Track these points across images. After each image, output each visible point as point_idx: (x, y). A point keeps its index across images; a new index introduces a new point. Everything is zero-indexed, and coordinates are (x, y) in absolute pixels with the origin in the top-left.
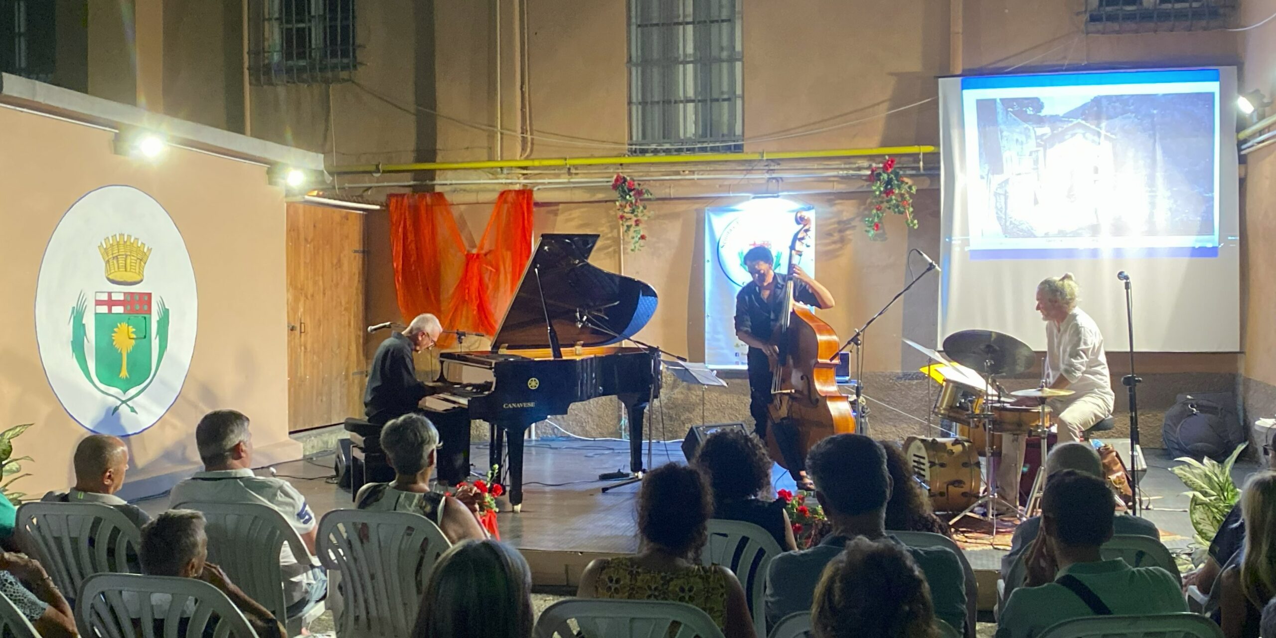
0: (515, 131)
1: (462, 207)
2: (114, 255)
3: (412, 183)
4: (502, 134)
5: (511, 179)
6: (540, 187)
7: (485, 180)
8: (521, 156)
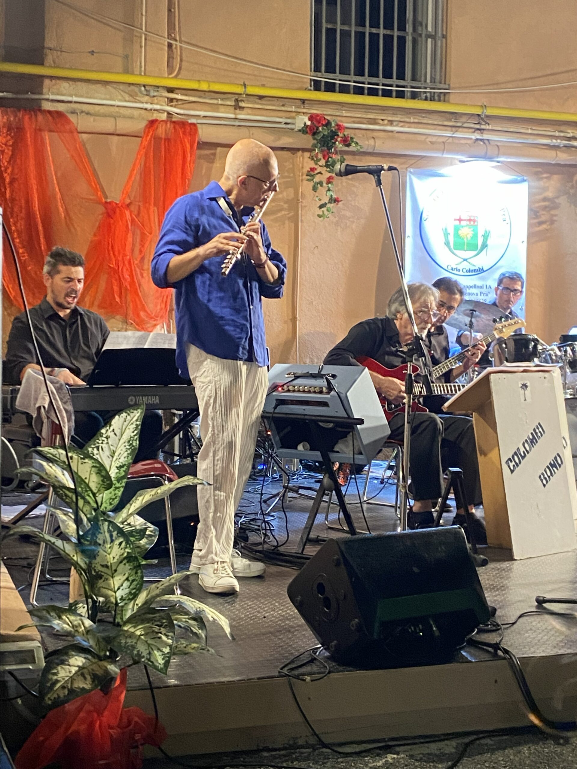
5: (158, 104)
7: (119, 102)
8: (169, 72)
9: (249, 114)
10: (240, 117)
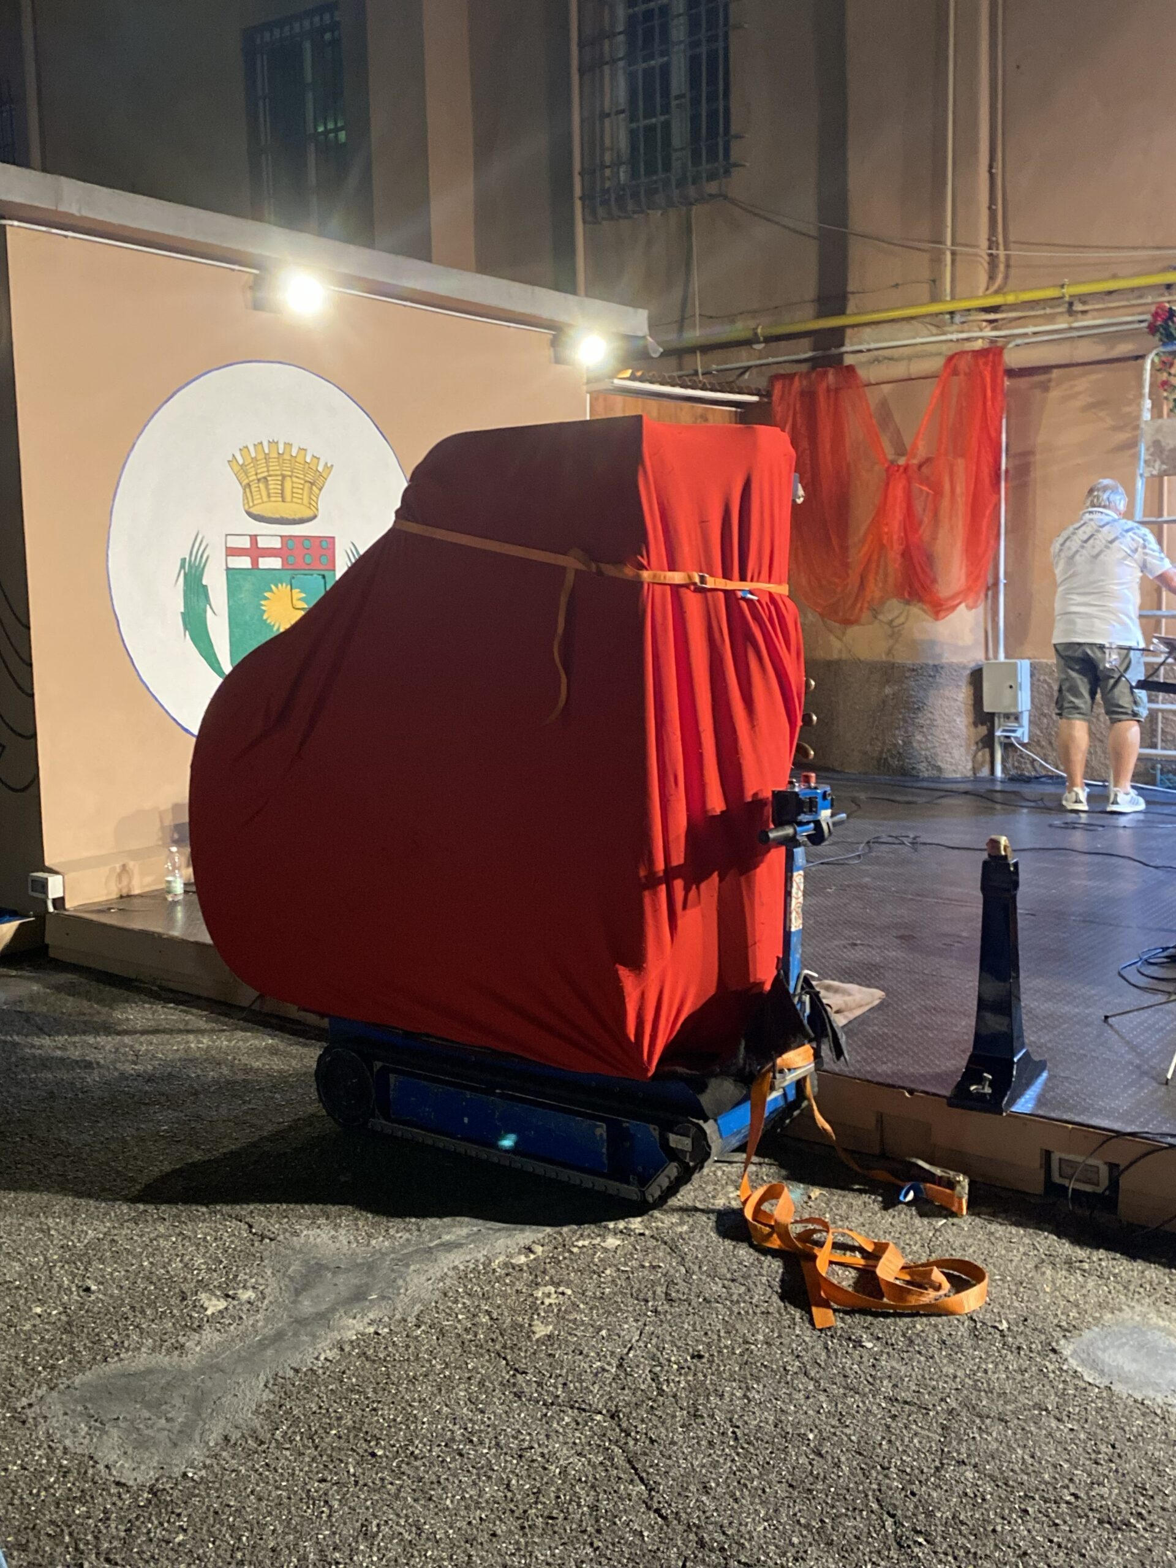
0: (976, 246)
1: (886, 388)
2: (260, 476)
3: (809, 354)
4: (953, 253)
5: (969, 331)
6: (1019, 341)
7: (923, 337)
8: (987, 289)
9: (1094, 319)
10: (1076, 325)
